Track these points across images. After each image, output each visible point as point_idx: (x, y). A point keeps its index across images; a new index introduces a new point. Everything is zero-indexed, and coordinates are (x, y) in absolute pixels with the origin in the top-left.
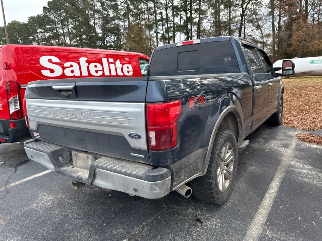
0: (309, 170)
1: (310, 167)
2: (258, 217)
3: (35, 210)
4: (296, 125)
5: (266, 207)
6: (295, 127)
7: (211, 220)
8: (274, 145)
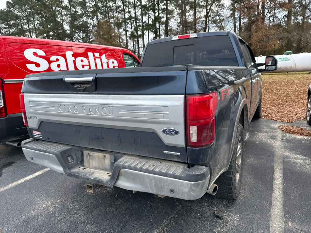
0: (303, 160)
1: (302, 157)
2: (274, 209)
3: (35, 218)
4: (275, 118)
5: (278, 199)
6: (275, 120)
7: (230, 215)
8: (262, 137)
